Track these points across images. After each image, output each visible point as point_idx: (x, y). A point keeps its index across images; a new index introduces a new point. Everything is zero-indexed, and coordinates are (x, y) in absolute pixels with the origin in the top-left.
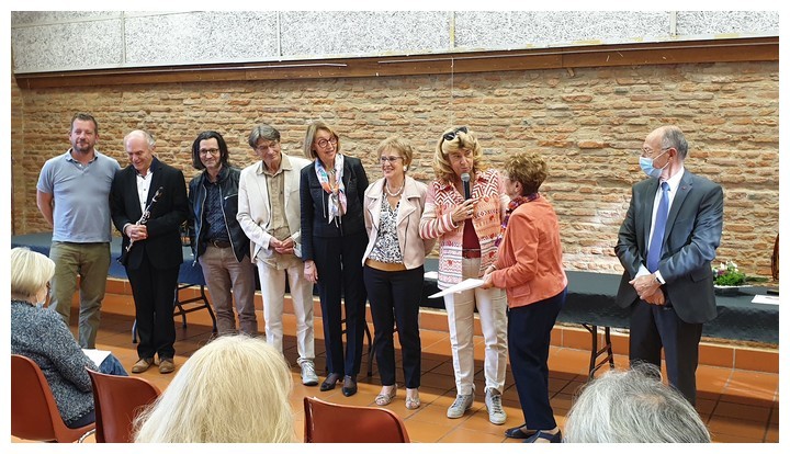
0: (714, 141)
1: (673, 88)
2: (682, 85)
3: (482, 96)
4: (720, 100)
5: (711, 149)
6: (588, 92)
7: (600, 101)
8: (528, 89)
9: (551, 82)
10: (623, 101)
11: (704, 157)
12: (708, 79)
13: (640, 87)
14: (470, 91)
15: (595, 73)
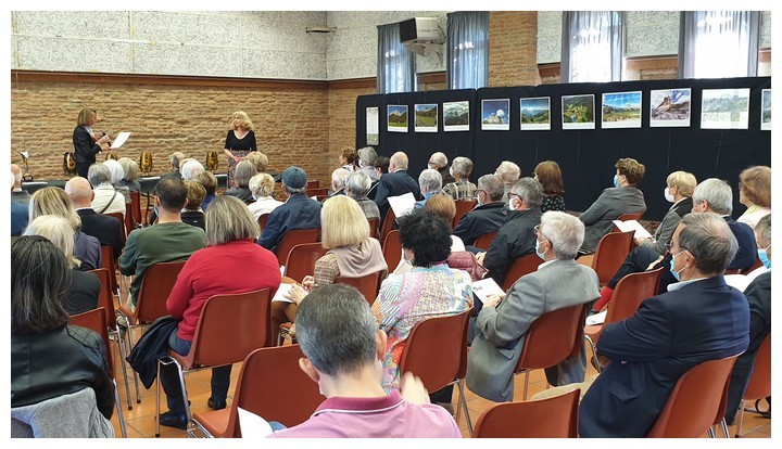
0: (149, 118)
1: (131, 94)
2: (134, 93)
3: (32, 94)
4: (150, 100)
5: (147, 122)
6: (91, 94)
7: (97, 99)
8: (60, 91)
9: (72, 88)
10: (107, 99)
11: (145, 125)
12: (146, 91)
13: (115, 93)
14: (25, 91)
15: (94, 86)
